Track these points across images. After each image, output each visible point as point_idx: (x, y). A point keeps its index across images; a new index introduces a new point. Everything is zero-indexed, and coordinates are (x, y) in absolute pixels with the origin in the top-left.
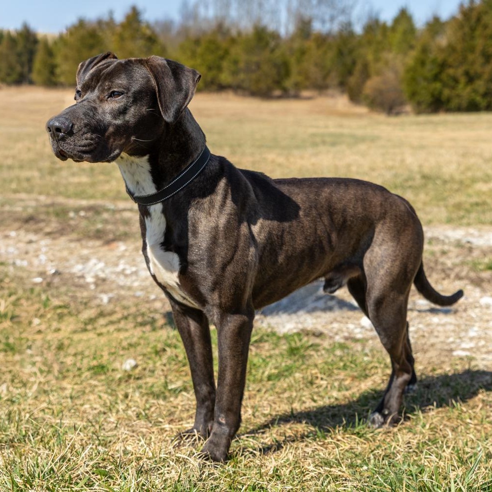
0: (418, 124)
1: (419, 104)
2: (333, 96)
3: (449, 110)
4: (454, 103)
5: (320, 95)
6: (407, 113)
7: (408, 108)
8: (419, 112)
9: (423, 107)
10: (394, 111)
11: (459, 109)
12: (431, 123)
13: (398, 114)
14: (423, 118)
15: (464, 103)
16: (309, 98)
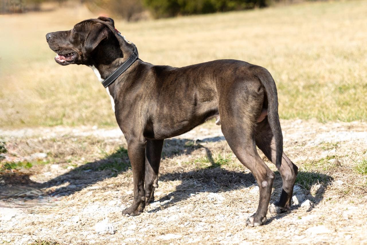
0: (157, 28)
1: (157, 9)
2: (73, 7)
3: (186, 13)
4: (191, 5)
5: (60, 6)
6: (146, 19)
7: (147, 14)
8: (157, 17)
9: (161, 11)
10: (133, 17)
11: (195, 12)
12: (169, 26)
13: (137, 20)
14: (162, 22)
15: (200, 6)
16: (50, 10)
